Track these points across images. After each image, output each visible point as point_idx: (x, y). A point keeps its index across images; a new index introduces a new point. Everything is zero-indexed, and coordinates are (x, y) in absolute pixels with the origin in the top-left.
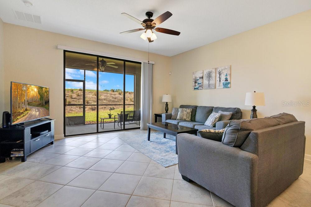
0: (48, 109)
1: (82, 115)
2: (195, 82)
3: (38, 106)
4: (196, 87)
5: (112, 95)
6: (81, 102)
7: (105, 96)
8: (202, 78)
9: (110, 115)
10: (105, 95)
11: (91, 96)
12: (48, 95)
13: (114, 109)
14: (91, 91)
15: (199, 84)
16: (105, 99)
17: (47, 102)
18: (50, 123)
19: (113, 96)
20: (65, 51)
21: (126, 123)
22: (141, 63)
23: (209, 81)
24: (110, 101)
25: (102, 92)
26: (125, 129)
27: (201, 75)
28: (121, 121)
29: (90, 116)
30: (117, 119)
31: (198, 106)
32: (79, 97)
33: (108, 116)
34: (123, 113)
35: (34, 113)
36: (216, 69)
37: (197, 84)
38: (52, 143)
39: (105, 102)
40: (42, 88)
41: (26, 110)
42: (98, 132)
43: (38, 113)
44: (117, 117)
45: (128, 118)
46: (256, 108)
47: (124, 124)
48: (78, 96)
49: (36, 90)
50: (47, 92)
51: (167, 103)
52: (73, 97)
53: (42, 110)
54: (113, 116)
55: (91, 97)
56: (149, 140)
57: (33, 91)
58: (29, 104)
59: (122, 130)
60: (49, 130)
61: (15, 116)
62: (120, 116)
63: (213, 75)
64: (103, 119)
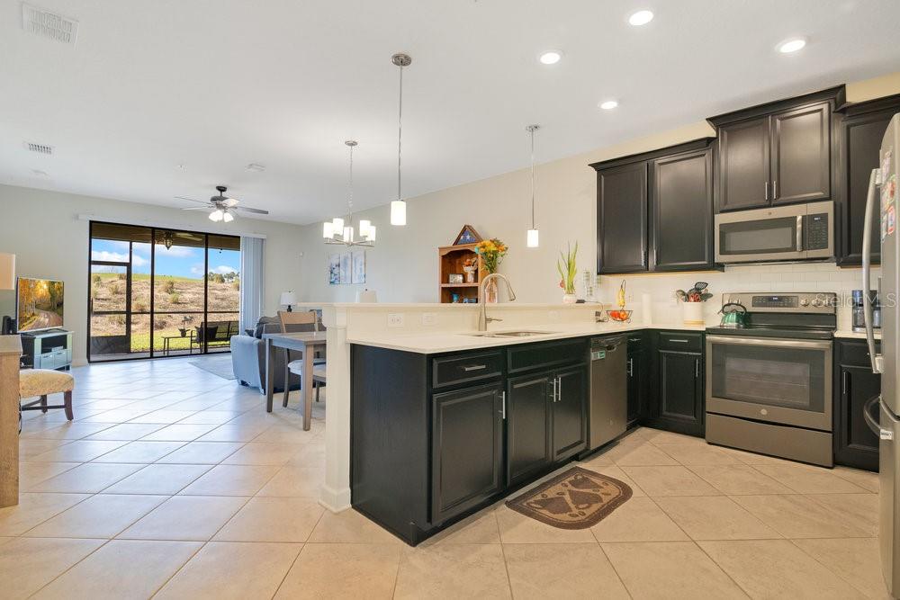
0: (62, 315)
1: (124, 334)
2: (332, 273)
3: (47, 309)
4: (332, 280)
5: (216, 291)
6: (122, 306)
8: (339, 266)
9: (183, 332)
12: (62, 293)
13: (190, 319)
15: (335, 275)
16: (192, 302)
17: (60, 305)
18: (66, 336)
19: (219, 293)
20: (91, 222)
21: (210, 343)
22: (238, 237)
23: (345, 271)
26: (206, 353)
27: (337, 262)
28: (199, 340)
30: (194, 338)
32: (117, 296)
33: (179, 334)
34: (204, 326)
35: (42, 319)
36: (352, 254)
37: (333, 276)
38: (68, 367)
40: (53, 283)
41: (33, 315)
42: (152, 357)
43: (47, 320)
44: (195, 334)
45: (217, 336)
47: (207, 345)
49: (45, 287)
50: (61, 289)
51: (290, 306)
52: (102, 297)
53: (53, 316)
54: (188, 334)
57: (42, 288)
58: (37, 306)
59: (201, 354)
60: (65, 347)
61: (21, 322)
62: (200, 331)
63: (349, 262)
64: (168, 338)
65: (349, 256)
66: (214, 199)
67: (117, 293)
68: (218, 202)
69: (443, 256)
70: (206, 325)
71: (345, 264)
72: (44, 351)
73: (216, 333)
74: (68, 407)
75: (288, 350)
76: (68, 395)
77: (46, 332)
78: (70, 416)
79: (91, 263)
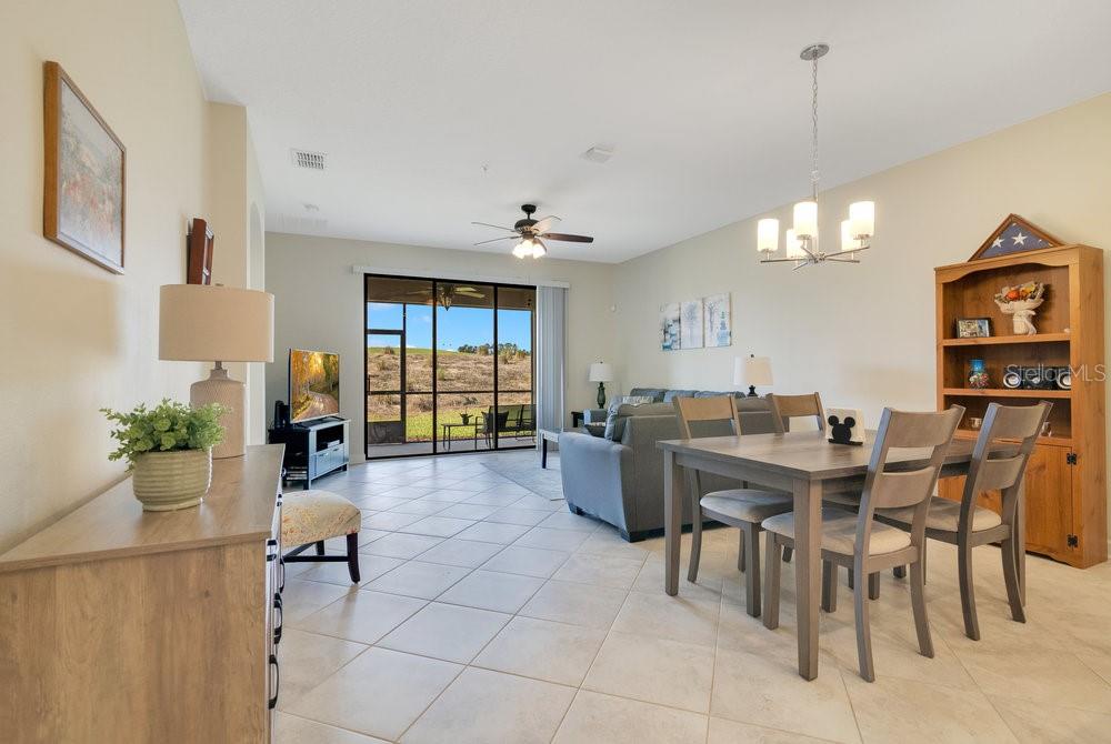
0: (337, 399)
1: (399, 419)
2: (665, 332)
3: (322, 392)
4: (667, 344)
5: (481, 365)
6: (395, 385)
7: (460, 368)
8: (679, 321)
9: (465, 418)
10: (459, 364)
11: (419, 368)
12: (337, 369)
13: (474, 401)
14: (419, 355)
15: (672, 335)
16: (459, 378)
17: (336, 385)
18: (342, 426)
19: (484, 366)
20: (366, 275)
21: (500, 434)
22: (534, 288)
23: (691, 328)
24: (475, 381)
25: (452, 356)
26: (497, 449)
27: (676, 316)
28: (489, 430)
29: (419, 424)
30: (480, 427)
31: (667, 391)
32: (385, 372)
33: (461, 421)
34: (493, 412)
35: (317, 404)
36: (703, 300)
37: (668, 337)
38: (344, 468)
39: (459, 385)
40: (327, 356)
41: (308, 399)
42: (435, 453)
43: (322, 405)
44: (481, 421)
45: (508, 424)
46: (755, 391)
47: (497, 438)
48: (383, 368)
49: (320, 361)
50: (336, 363)
51: (601, 384)
52: (375, 373)
53: (328, 399)
54: (471, 420)
55: (418, 371)
56: (544, 466)
57: (316, 363)
58: (312, 388)
59: (491, 450)
60: (342, 442)
61: (295, 409)
62: (488, 417)
63: (699, 314)
64: (449, 427)
65: (700, 303)
66: (519, 225)
67: (384, 369)
68: (525, 228)
69: (946, 285)
70: (496, 410)
71: (692, 317)
72: (319, 448)
73: (506, 420)
74: (352, 558)
75: (697, 471)
76: (352, 540)
77: (321, 421)
78: (355, 576)
79: (366, 332)
